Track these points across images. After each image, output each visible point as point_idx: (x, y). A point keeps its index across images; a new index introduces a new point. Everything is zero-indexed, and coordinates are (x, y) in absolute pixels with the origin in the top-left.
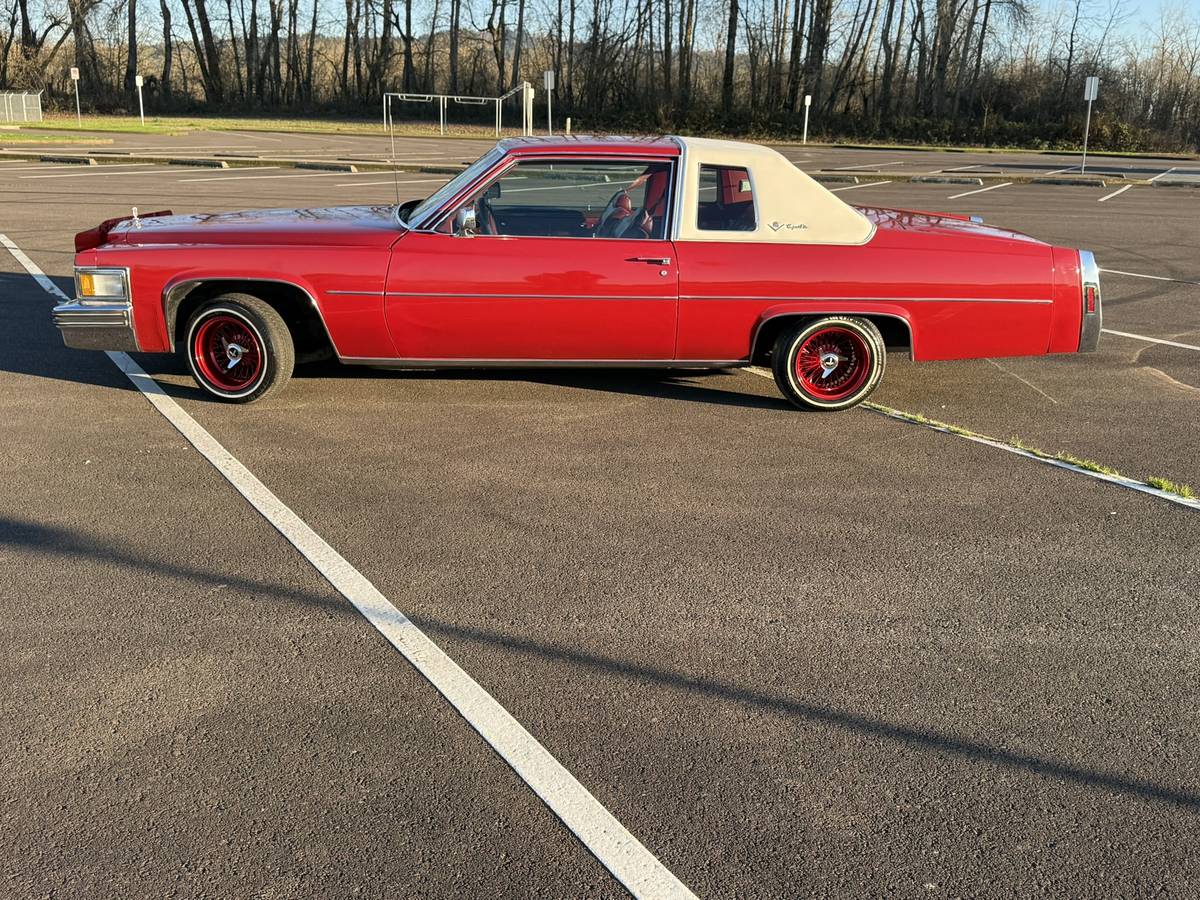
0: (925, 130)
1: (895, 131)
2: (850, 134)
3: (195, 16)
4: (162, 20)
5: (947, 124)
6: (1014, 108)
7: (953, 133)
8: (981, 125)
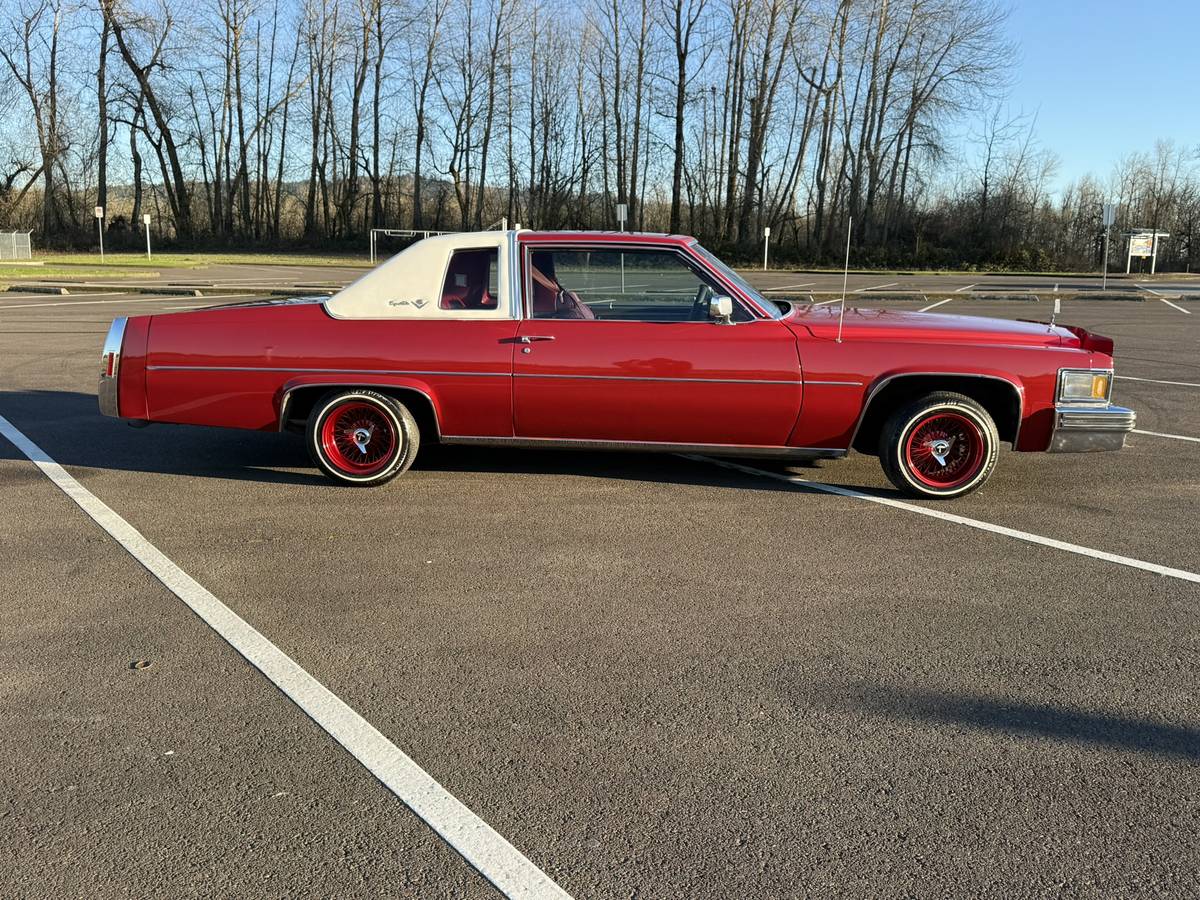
0: (862, 257)
1: (835, 258)
2: (794, 261)
3: (167, 160)
4: (133, 165)
5: (882, 251)
6: (942, 236)
7: (888, 259)
8: (913, 251)
